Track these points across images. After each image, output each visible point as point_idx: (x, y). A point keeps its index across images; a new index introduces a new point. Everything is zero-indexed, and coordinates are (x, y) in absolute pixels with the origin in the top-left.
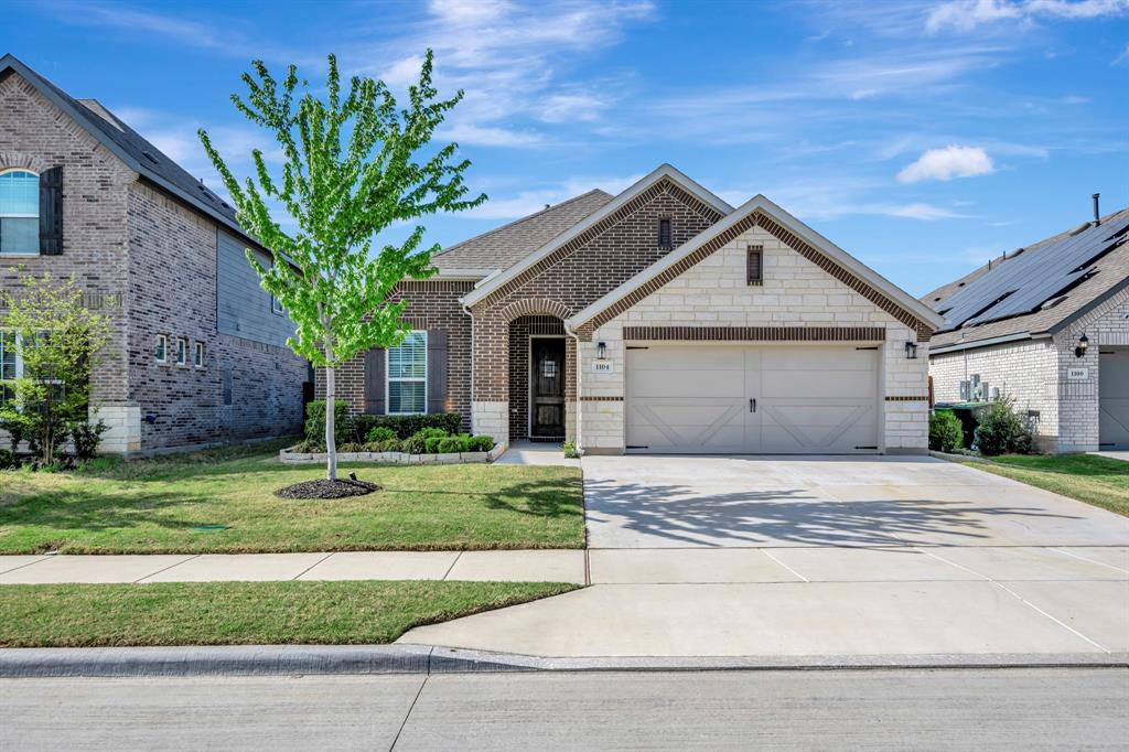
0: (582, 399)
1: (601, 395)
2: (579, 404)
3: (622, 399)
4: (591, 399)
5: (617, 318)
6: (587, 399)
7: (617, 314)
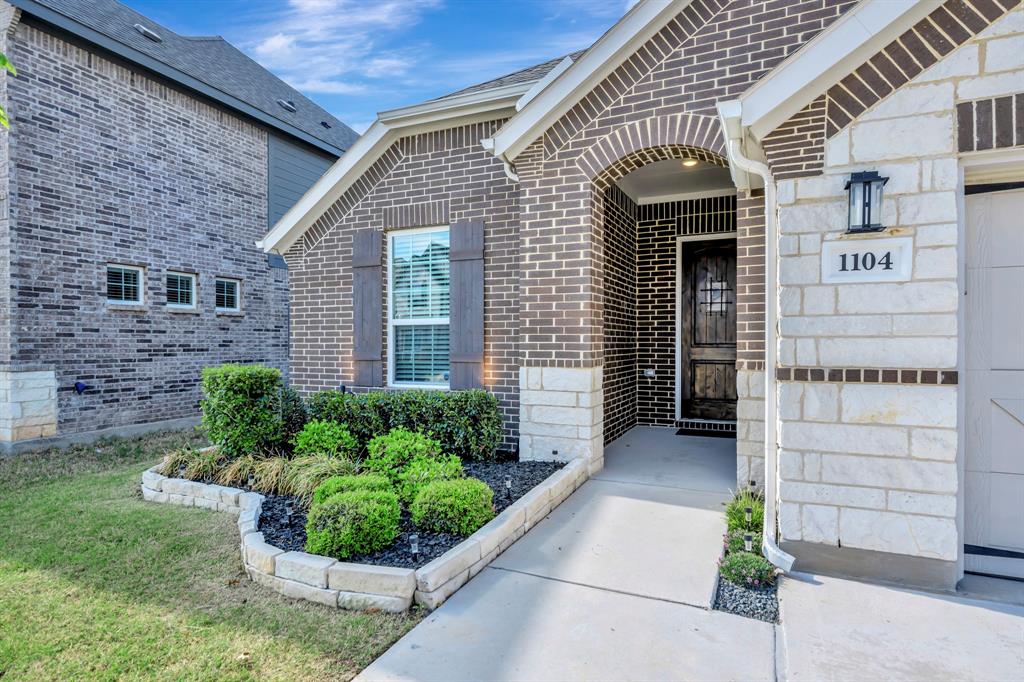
0: (783, 374)
1: (863, 362)
2: (773, 393)
3: (951, 378)
4: (818, 375)
5: (927, 75)
6: (801, 375)
7: (929, 60)
